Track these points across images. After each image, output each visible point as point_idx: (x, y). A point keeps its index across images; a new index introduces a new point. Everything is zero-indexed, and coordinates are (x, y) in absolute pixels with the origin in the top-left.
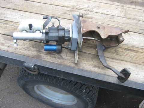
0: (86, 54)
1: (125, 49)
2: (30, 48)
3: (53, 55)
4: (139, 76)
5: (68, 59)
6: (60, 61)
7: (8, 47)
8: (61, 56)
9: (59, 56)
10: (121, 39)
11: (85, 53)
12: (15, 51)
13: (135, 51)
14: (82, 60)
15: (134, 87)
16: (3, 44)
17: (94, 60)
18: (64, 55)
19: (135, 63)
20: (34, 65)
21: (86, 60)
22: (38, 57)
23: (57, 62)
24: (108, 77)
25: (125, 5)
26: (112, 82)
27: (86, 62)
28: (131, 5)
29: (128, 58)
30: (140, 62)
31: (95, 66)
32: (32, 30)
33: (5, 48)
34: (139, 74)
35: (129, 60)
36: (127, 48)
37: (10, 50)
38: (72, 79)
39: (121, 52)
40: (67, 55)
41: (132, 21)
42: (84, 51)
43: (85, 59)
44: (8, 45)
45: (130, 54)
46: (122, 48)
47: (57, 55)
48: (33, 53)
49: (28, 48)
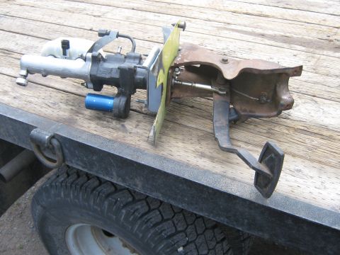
0: (186, 129)
1: (297, 130)
2: (60, 104)
3: (105, 122)
4: (324, 193)
5: (138, 132)
6: (115, 135)
7: (15, 98)
8: (123, 126)
9: (118, 126)
10: (285, 97)
11: (186, 126)
12: (24, 105)
13: (324, 137)
14: (171, 139)
15: (302, 215)
16: (5, 93)
17: (204, 143)
18: (130, 125)
19: (320, 162)
20: (52, 134)
21: (184, 140)
22: (69, 122)
23: (107, 136)
24: (229, 181)
25: (317, 51)
26: (238, 194)
27: (180, 144)
28: (336, 52)
29: (302, 148)
30: (334, 161)
31: (203, 155)
32: (68, 56)
33: (6, 99)
34: (325, 188)
35: (301, 153)
36: (303, 128)
37: (16, 104)
38: (139, 186)
39: (283, 134)
40: (138, 125)
41: (329, 80)
42: (186, 123)
43: (180, 137)
44: (14, 95)
45: (307, 141)
46: (288, 127)
47: (114, 123)
48: (61, 113)
49: (55, 104)
